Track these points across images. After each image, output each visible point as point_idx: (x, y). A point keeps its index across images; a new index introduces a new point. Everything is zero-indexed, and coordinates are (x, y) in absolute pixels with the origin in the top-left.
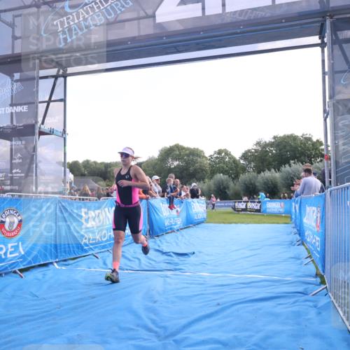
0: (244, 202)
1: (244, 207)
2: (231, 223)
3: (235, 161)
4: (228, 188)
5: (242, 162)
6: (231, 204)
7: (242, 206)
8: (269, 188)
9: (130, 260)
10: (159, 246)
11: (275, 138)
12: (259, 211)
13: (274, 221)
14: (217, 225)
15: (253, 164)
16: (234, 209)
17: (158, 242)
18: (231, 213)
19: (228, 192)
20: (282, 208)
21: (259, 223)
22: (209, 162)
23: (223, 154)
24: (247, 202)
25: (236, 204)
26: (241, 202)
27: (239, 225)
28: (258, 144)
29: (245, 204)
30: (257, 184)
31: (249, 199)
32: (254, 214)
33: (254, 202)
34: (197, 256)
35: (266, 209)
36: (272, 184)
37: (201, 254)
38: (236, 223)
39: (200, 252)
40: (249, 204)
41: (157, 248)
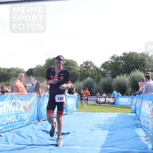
0: (104, 97)
1: (104, 101)
2: (94, 112)
3: (97, 69)
4: (93, 87)
5: (102, 70)
6: (95, 99)
7: (102, 100)
8: (120, 88)
9: (24, 138)
10: (45, 128)
11: (124, 54)
12: (113, 103)
13: (123, 111)
14: (85, 113)
15: (110, 72)
16: (97, 102)
17: (45, 125)
18: (95, 105)
19: (92, 90)
20: (129, 102)
21: (114, 112)
22: (79, 69)
23: (89, 64)
24: (106, 97)
25: (98, 99)
26: (102, 97)
27: (101, 113)
28: (113, 57)
29: (104, 99)
30: (113, 85)
31: (107, 95)
32: (110, 106)
33: (111, 98)
34: (72, 135)
35: (119, 102)
36: (123, 85)
37: (75, 134)
38: (98, 112)
39: (74, 132)
40: (107, 99)
41: (44, 129)
